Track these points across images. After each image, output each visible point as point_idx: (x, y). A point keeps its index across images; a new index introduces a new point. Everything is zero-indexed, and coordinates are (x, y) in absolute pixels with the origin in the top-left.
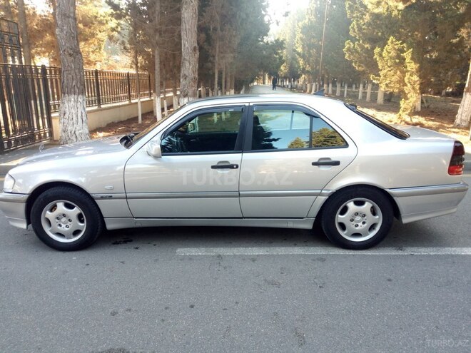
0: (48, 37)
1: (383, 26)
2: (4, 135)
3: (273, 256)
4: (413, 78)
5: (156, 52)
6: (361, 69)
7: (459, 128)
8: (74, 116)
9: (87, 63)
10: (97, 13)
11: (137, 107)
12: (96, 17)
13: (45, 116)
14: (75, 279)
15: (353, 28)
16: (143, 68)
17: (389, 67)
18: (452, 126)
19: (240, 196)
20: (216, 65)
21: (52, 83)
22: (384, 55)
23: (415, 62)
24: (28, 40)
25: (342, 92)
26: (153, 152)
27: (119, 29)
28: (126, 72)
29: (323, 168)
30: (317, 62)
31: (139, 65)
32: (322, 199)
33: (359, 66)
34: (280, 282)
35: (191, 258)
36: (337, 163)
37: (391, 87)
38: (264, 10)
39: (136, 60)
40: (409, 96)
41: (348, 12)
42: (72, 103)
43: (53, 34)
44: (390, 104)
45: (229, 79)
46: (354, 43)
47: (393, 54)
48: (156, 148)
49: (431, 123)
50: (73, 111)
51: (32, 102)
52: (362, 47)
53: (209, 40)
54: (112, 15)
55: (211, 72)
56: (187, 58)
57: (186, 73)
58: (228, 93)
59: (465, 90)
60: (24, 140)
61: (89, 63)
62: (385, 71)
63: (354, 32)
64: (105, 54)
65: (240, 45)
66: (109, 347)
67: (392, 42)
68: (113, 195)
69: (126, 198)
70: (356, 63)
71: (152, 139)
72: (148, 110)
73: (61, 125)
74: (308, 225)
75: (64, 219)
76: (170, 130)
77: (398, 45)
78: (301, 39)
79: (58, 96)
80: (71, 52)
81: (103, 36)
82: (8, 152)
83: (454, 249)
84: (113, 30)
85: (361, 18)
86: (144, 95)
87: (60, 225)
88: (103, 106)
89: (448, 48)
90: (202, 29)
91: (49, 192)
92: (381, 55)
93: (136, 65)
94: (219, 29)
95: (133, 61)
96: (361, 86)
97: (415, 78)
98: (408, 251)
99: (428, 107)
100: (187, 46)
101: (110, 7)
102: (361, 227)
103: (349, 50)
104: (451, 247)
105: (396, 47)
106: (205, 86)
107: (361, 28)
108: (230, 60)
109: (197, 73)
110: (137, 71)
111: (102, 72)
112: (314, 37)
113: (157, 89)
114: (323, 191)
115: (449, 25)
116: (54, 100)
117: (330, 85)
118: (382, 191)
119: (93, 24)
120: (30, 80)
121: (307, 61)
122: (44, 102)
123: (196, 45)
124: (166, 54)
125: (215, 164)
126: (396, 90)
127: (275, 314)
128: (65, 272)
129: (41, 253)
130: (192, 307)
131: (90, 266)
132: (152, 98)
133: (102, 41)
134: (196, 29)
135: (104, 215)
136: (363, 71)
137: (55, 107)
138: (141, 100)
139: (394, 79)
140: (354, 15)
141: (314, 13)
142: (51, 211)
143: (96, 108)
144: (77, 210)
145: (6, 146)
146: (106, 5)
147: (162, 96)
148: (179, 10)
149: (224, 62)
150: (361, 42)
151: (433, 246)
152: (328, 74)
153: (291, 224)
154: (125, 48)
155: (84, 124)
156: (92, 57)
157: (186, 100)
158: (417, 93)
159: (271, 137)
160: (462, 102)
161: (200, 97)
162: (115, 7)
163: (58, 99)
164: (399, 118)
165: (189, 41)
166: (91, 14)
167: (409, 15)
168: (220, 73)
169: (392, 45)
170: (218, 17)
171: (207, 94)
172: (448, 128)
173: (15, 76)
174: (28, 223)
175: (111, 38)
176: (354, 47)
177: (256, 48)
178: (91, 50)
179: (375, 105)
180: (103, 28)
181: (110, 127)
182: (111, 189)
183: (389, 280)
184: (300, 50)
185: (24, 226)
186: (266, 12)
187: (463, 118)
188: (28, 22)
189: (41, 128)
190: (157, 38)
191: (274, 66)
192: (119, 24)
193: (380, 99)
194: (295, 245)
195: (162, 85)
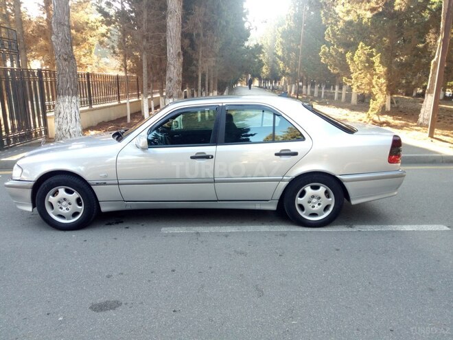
0: (42, 42)
1: (355, 32)
2: (4, 134)
3: (243, 233)
4: (380, 81)
5: (144, 56)
6: (335, 71)
7: (421, 127)
8: (68, 115)
9: (79, 66)
10: (88, 19)
11: (126, 107)
12: (87, 23)
13: (41, 116)
14: (75, 252)
15: (328, 33)
16: (132, 71)
17: (360, 70)
18: (415, 124)
19: (215, 182)
20: (200, 68)
21: (47, 85)
22: (355, 59)
23: (384, 66)
24: (25, 46)
25: (320, 93)
26: (141, 145)
27: (109, 35)
28: (116, 74)
29: (284, 158)
30: (296, 65)
31: (128, 67)
32: (284, 184)
33: (334, 69)
34: (248, 252)
35: (173, 235)
36: (295, 154)
37: (362, 89)
38: (245, 17)
39: (125, 63)
40: (377, 97)
41: (323, 19)
42: (67, 103)
43: (47, 39)
44: (363, 104)
45: (212, 82)
46: (329, 48)
47: (363, 58)
48: (143, 141)
49: (397, 122)
50: (67, 111)
51: (29, 102)
52: (337, 52)
53: (193, 45)
54: (102, 22)
55: (195, 75)
56: (172, 62)
57: (171, 76)
58: (211, 94)
59: (426, 91)
60: (22, 138)
61: (81, 66)
62: (357, 74)
63: (329, 37)
64: (95, 57)
65: (222, 49)
66: (106, 300)
67: (362, 47)
68: (107, 182)
69: (118, 184)
70: (331, 66)
71: (140, 134)
72: (136, 110)
73: (56, 124)
74: (273, 207)
75: (64, 203)
76: (155, 126)
77: (367, 50)
78: (281, 43)
79: (53, 97)
80: (66, 57)
81: (94, 41)
82: (7, 148)
83: (395, 226)
84: (103, 35)
85: (336, 25)
86: (133, 96)
87: (61, 208)
88: (94, 106)
89: (414, 53)
90: (186, 35)
91: (52, 180)
92: (352, 59)
93: (125, 68)
94: (202, 35)
95: (122, 65)
96: (337, 87)
97: (382, 80)
98: (357, 228)
99: (398, 107)
100: (171, 51)
101: (100, 15)
102: (317, 208)
103: (324, 54)
104: (394, 225)
105: (365, 51)
106: (190, 88)
107: (335, 34)
108: (213, 64)
109: (181, 76)
110: (126, 73)
111: (93, 74)
112: (293, 41)
113: (145, 90)
114: (284, 178)
115: (415, 32)
116: (49, 100)
117: (309, 87)
118: (334, 177)
119: (85, 30)
120: (27, 82)
121: (287, 64)
122: (40, 103)
123: (180, 50)
124: (153, 58)
125: (194, 155)
126: (367, 92)
127: (241, 275)
128: (66, 247)
129: (45, 232)
130: (173, 271)
131: (87, 241)
132: (140, 99)
133: (93, 45)
134: (180, 36)
135: (99, 199)
136: (338, 73)
137: (50, 107)
138: (130, 101)
139: (364, 81)
140: (329, 22)
141: (292, 18)
142: (53, 196)
143: (88, 108)
144: (76, 195)
145: (5, 143)
146: (97, 12)
147: (149, 97)
148: (165, 17)
149: (207, 65)
150: (335, 46)
151: (378, 224)
152: (306, 76)
153: (258, 206)
154: (114, 52)
155: (78, 123)
156: (83, 60)
157: (171, 100)
158: (383, 94)
159: (249, 133)
160: (424, 102)
161: (186, 97)
162: (105, 14)
163: (53, 100)
164: (368, 117)
165: (173, 47)
166: (82, 20)
167: (378, 22)
168: (204, 75)
169: (361, 51)
170: (200, 25)
171: (193, 95)
172: (411, 126)
173: (13, 79)
174: (34, 206)
175: (101, 43)
176: (329, 51)
177: (237, 52)
178: (82, 53)
179: (349, 105)
180: (94, 33)
181: (101, 126)
182: (106, 176)
183: (337, 250)
184: (280, 53)
185: (30, 209)
186: (246, 18)
187: (425, 117)
188: (25, 29)
189: (38, 126)
190: (144, 43)
191: (255, 69)
192: (108, 30)
193: (354, 100)
194: (263, 224)
195: (149, 87)
